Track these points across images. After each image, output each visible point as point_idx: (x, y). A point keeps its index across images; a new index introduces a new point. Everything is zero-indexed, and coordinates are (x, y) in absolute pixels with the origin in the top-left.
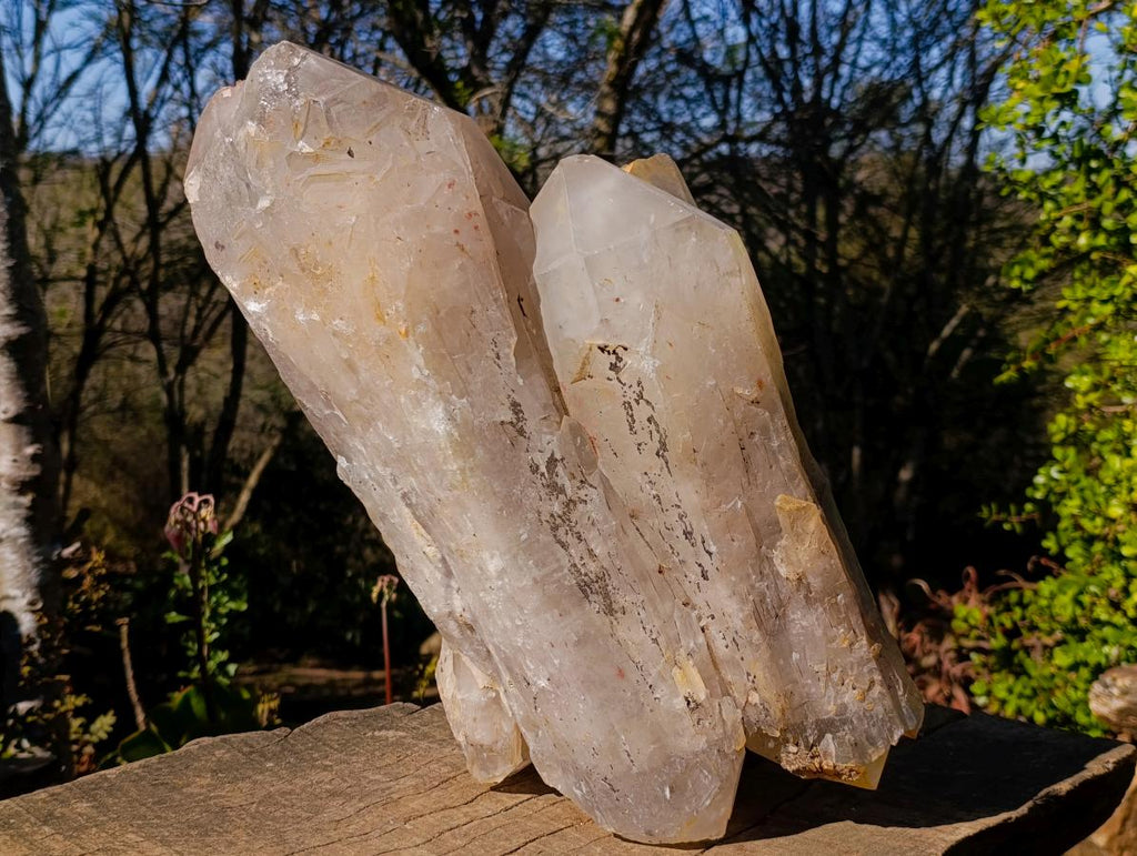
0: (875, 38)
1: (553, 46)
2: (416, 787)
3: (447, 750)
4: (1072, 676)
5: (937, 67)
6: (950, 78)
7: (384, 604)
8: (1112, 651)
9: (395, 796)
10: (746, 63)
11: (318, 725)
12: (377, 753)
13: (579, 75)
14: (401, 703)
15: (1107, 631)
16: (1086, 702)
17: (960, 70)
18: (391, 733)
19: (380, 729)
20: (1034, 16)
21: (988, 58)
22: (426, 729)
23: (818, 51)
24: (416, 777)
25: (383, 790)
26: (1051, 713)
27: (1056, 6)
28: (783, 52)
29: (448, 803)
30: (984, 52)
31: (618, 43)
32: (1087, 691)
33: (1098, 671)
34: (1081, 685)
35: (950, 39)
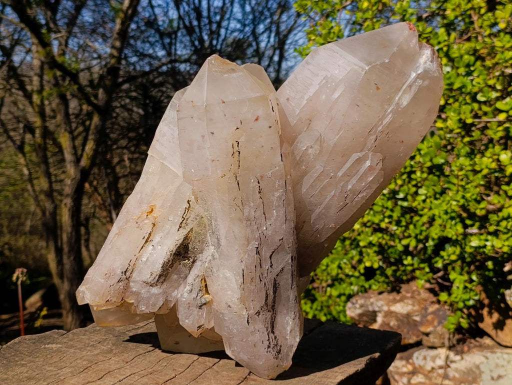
0: (235, 19)
1: (87, 16)
2: (72, 372)
3: (84, 353)
4: (338, 300)
5: (263, 33)
6: (269, 37)
7: (19, 282)
8: (355, 288)
9: (62, 378)
10: (179, 28)
11: (15, 343)
12: (49, 356)
13: (101, 30)
14: (57, 330)
15: (353, 279)
16: (344, 311)
17: (273, 35)
18: (54, 346)
19: (48, 344)
20: (319, 7)
21: (285, 30)
22: (72, 343)
23: (210, 22)
24: (71, 367)
25: (55, 375)
26: (329, 317)
27: (328, 3)
28: (195, 23)
29: (90, 380)
30: (283, 27)
31: (122, 15)
32: (344, 307)
33: (349, 297)
34: (342, 304)
35: (268, 20)
